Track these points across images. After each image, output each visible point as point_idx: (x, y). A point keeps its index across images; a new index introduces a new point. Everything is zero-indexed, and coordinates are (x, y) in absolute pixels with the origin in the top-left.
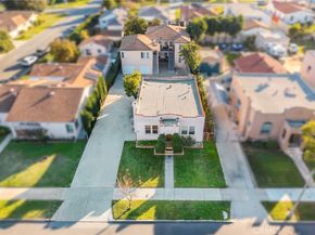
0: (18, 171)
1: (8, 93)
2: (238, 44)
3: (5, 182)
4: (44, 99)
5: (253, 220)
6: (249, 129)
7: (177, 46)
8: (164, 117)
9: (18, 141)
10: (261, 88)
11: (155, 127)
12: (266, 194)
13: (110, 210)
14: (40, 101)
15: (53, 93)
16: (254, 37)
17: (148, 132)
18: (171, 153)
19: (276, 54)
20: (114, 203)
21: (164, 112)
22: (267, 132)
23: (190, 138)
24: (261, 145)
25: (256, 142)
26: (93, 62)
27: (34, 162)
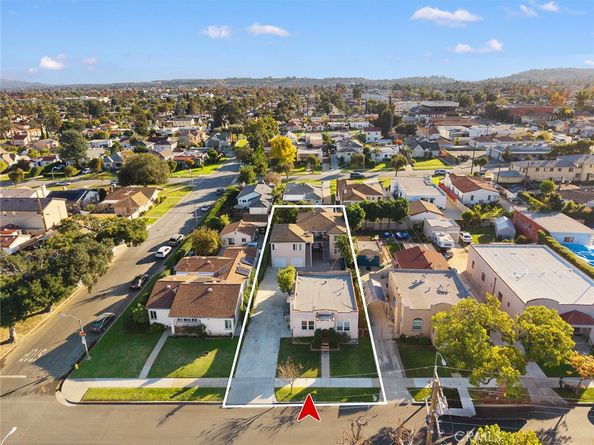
0: (184, 364)
1: (165, 289)
2: (402, 232)
3: (174, 373)
4: (203, 295)
5: (401, 401)
6: (401, 325)
7: (332, 237)
8: (320, 312)
9: (176, 337)
10: (415, 285)
11: (311, 323)
12: (413, 382)
13: (273, 396)
14: (199, 298)
15: (210, 289)
16: (422, 224)
17: (304, 328)
18: (327, 349)
19: (442, 246)
20: (276, 390)
21: (320, 307)
22: (419, 328)
23: (345, 334)
24: (413, 340)
25: (409, 338)
26: (242, 255)
27: (198, 357)
